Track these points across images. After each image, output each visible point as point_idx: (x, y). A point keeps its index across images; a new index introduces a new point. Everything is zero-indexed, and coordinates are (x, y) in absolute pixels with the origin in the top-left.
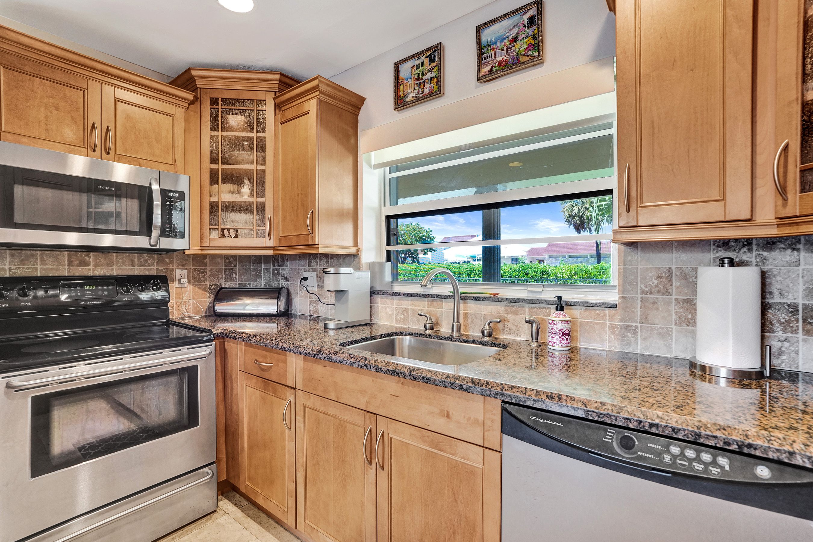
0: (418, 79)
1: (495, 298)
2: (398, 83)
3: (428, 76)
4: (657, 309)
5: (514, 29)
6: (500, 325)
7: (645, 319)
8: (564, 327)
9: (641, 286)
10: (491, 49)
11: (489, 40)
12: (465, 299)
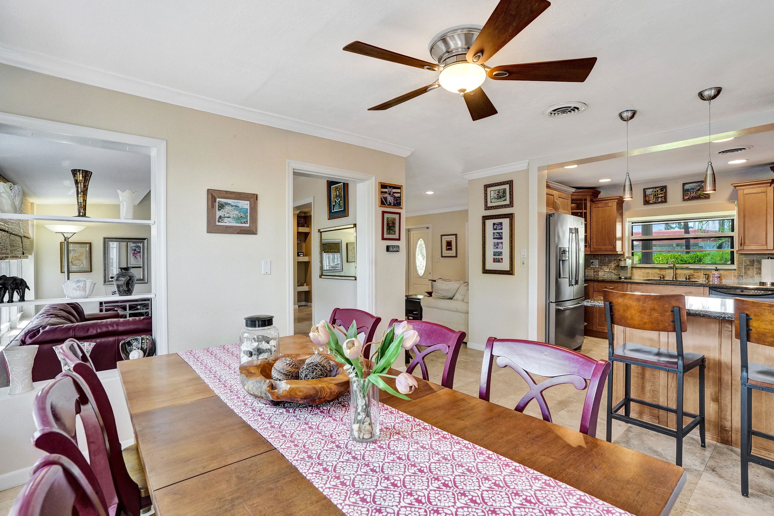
0: (655, 196)
1: (687, 268)
2: (645, 196)
3: (660, 195)
4: (750, 270)
5: (698, 187)
6: (691, 277)
7: (746, 273)
8: (719, 275)
9: (744, 264)
10: (688, 192)
11: (688, 188)
12: (676, 269)
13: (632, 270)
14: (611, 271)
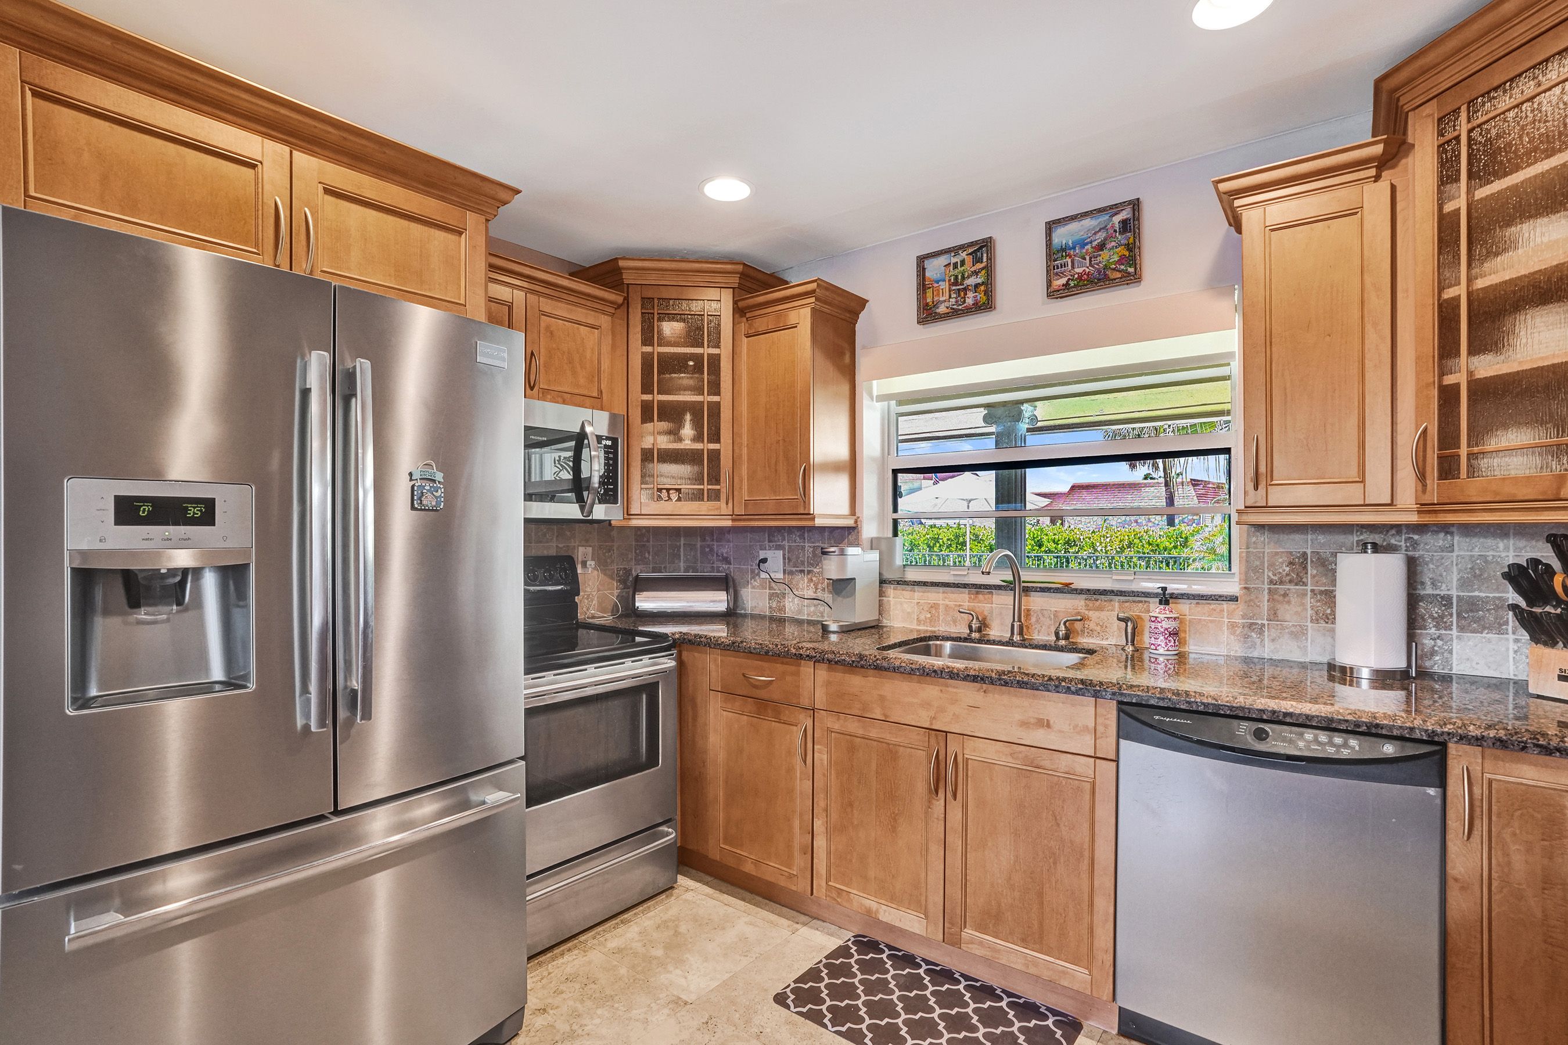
0: (955, 284)
1: (1066, 589)
2: (923, 285)
3: (972, 281)
4: (1289, 602)
5: (1100, 233)
6: (1078, 626)
7: (1273, 615)
8: (1172, 625)
9: (1268, 574)
10: (1066, 256)
11: (1064, 242)
12: (1026, 590)
13: (881, 594)
14: (819, 595)
